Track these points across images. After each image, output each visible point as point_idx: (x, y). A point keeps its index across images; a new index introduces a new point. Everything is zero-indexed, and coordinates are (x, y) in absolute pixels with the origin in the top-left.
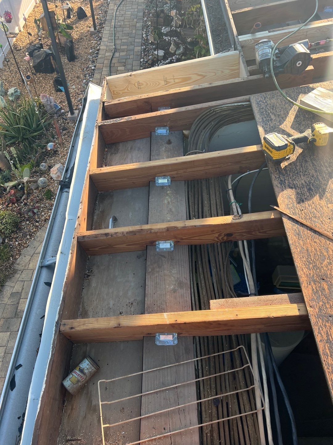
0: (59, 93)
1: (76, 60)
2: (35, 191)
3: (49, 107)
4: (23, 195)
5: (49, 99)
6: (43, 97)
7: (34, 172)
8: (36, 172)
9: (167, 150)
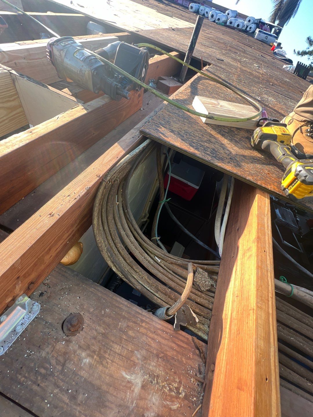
9: (96, 348)
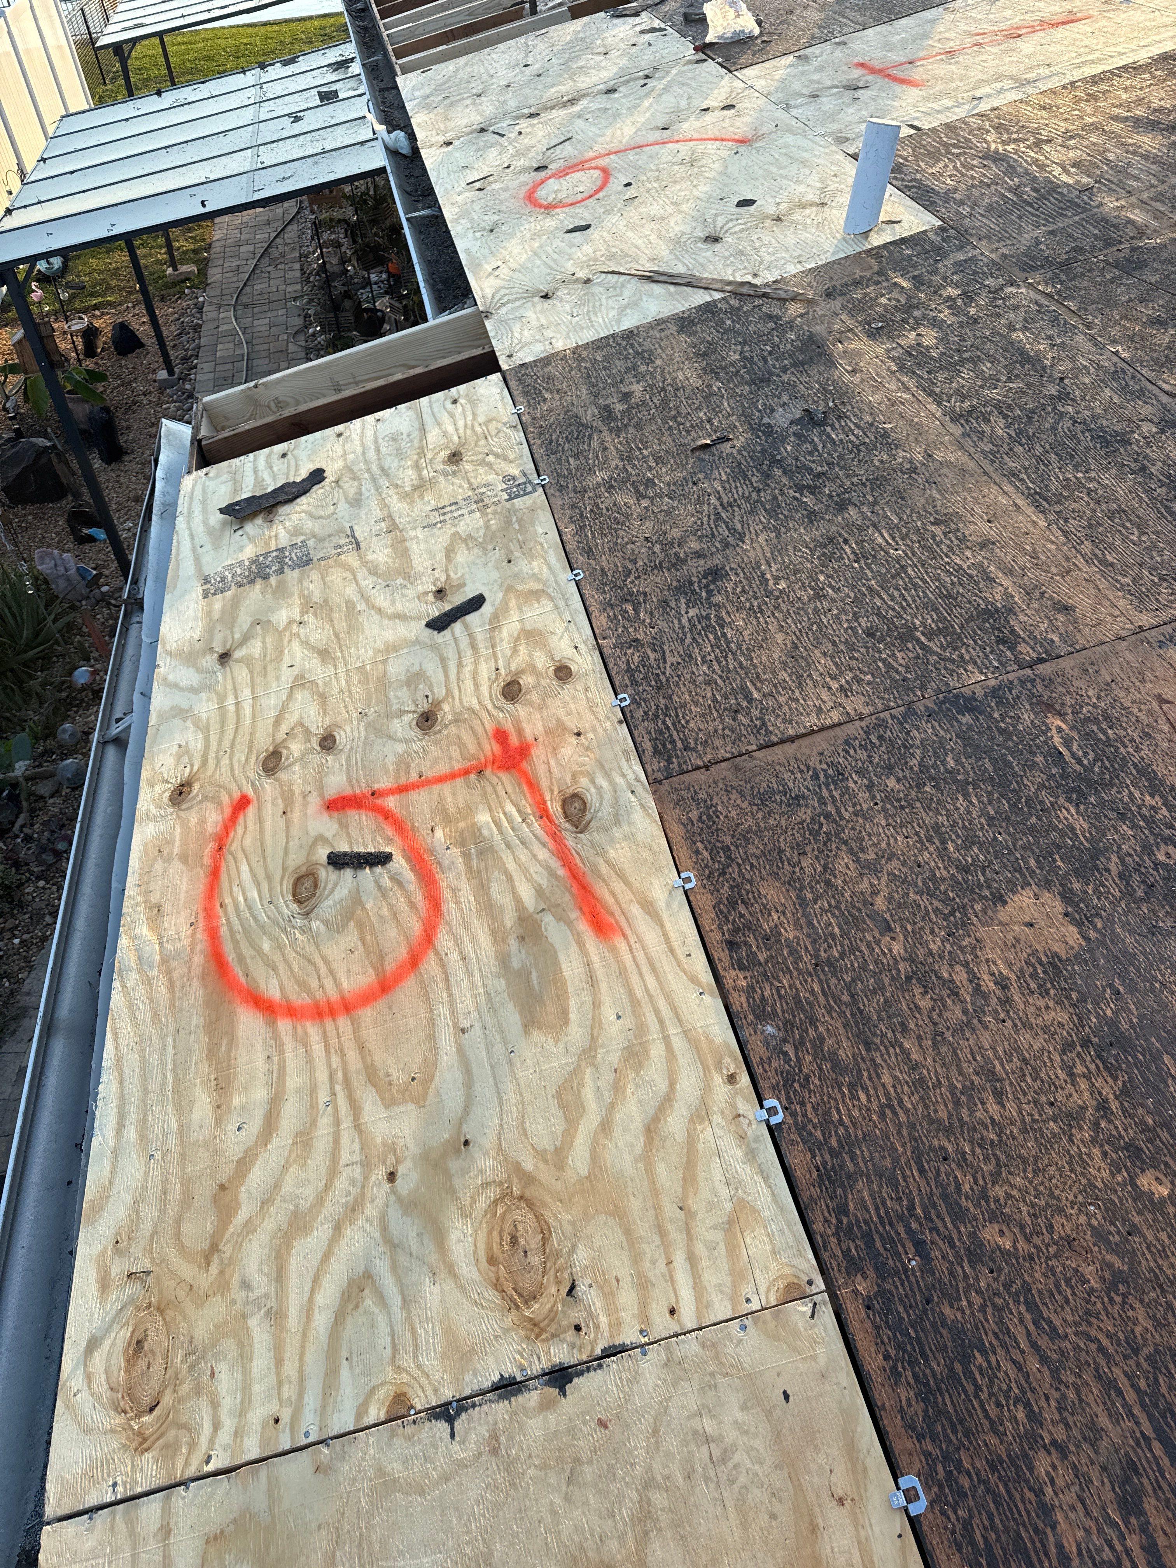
0: (87, 546)
1: (126, 458)
2: (51, 801)
3: (62, 584)
4: (17, 817)
5: (59, 562)
6: (42, 558)
7: (42, 755)
8: (47, 752)
